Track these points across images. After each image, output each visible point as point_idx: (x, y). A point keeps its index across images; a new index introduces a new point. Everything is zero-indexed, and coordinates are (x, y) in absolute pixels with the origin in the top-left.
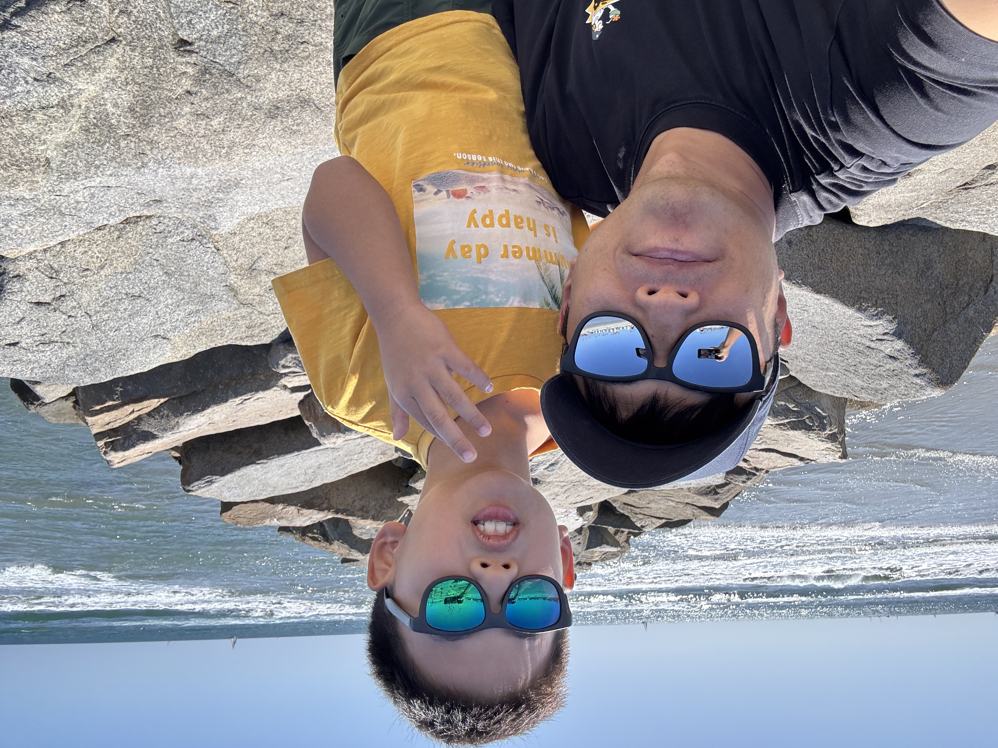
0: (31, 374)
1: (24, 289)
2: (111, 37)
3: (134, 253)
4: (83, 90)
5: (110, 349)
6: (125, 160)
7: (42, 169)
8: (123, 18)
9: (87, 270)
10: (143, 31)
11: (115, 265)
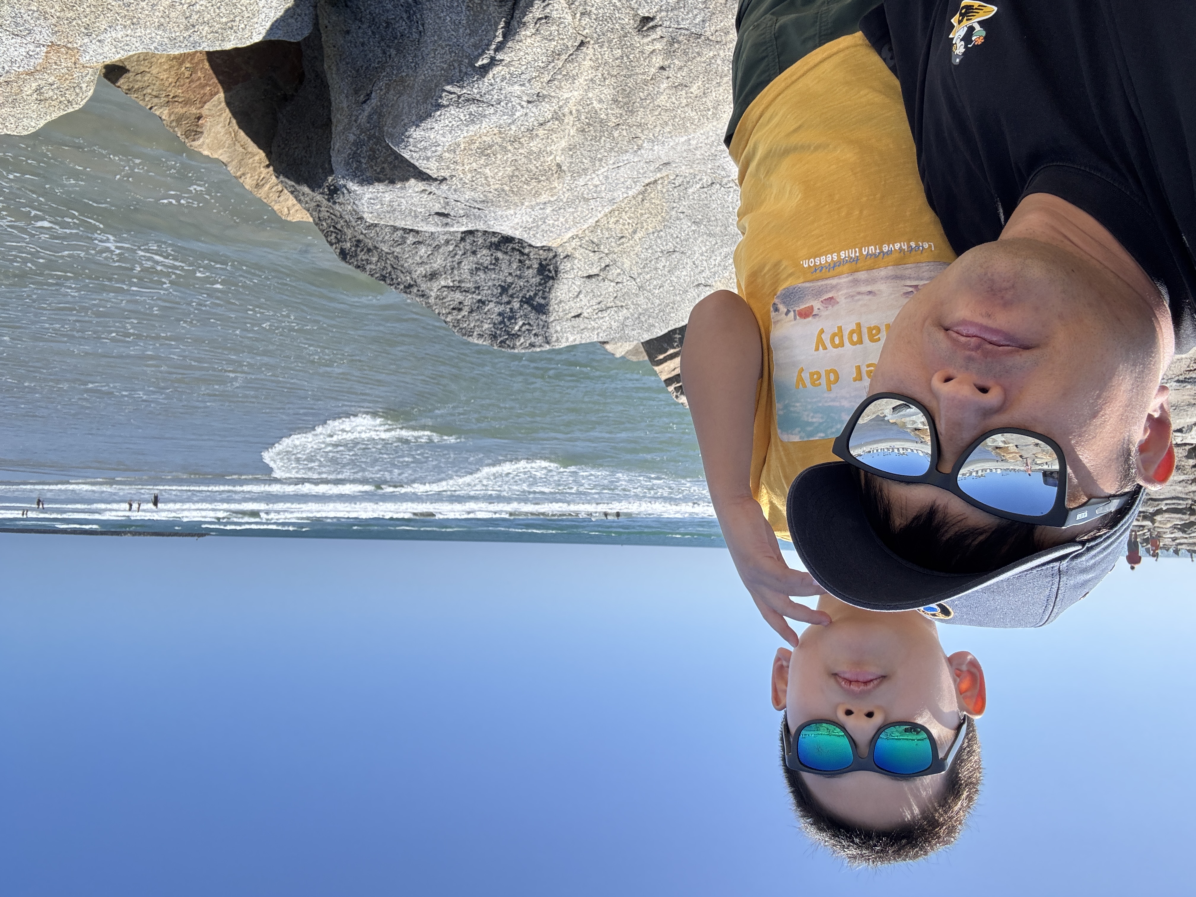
0: (598, 338)
1: (575, 267)
2: (580, 41)
3: (660, 211)
4: (570, 98)
5: (659, 305)
6: (622, 147)
7: (555, 176)
8: (585, 20)
9: (622, 237)
10: (606, 25)
11: (645, 227)
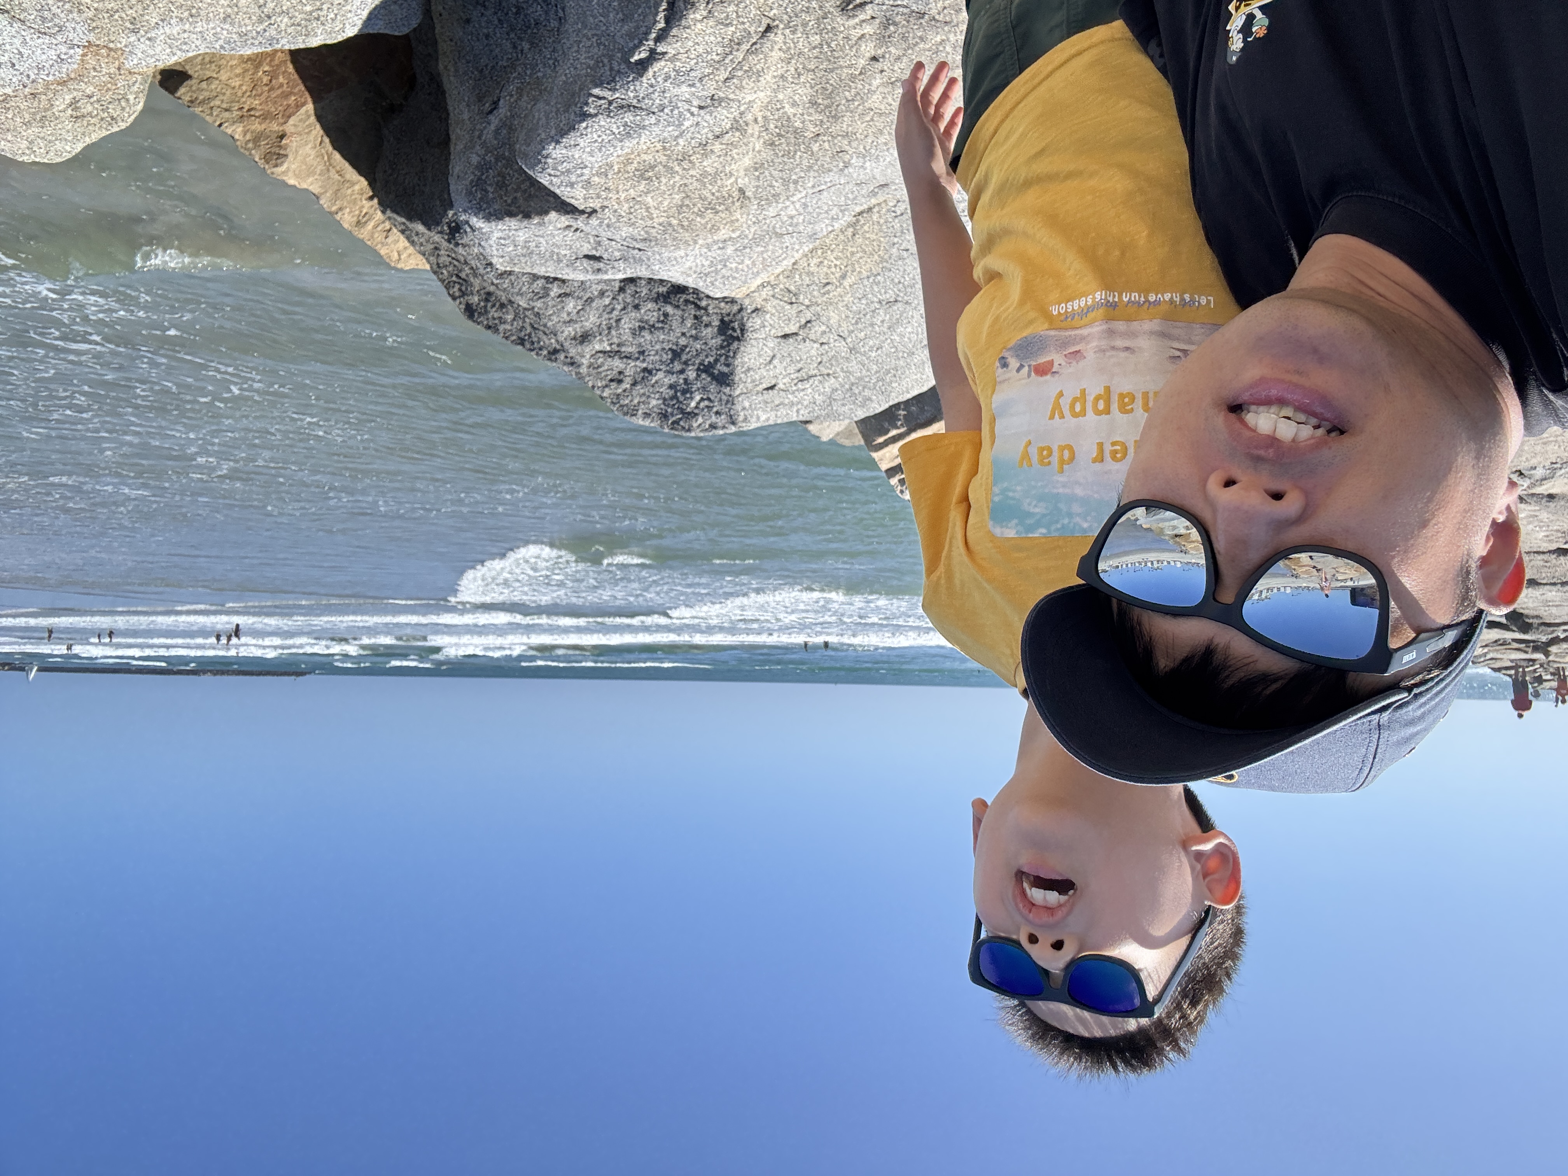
0: (797, 416)
1: (766, 324)
2: (766, 26)
3: (876, 249)
4: (754, 101)
5: (877, 372)
6: (823, 165)
7: (737, 204)
9: (828, 284)
10: (799, 4)
11: (858, 269)
